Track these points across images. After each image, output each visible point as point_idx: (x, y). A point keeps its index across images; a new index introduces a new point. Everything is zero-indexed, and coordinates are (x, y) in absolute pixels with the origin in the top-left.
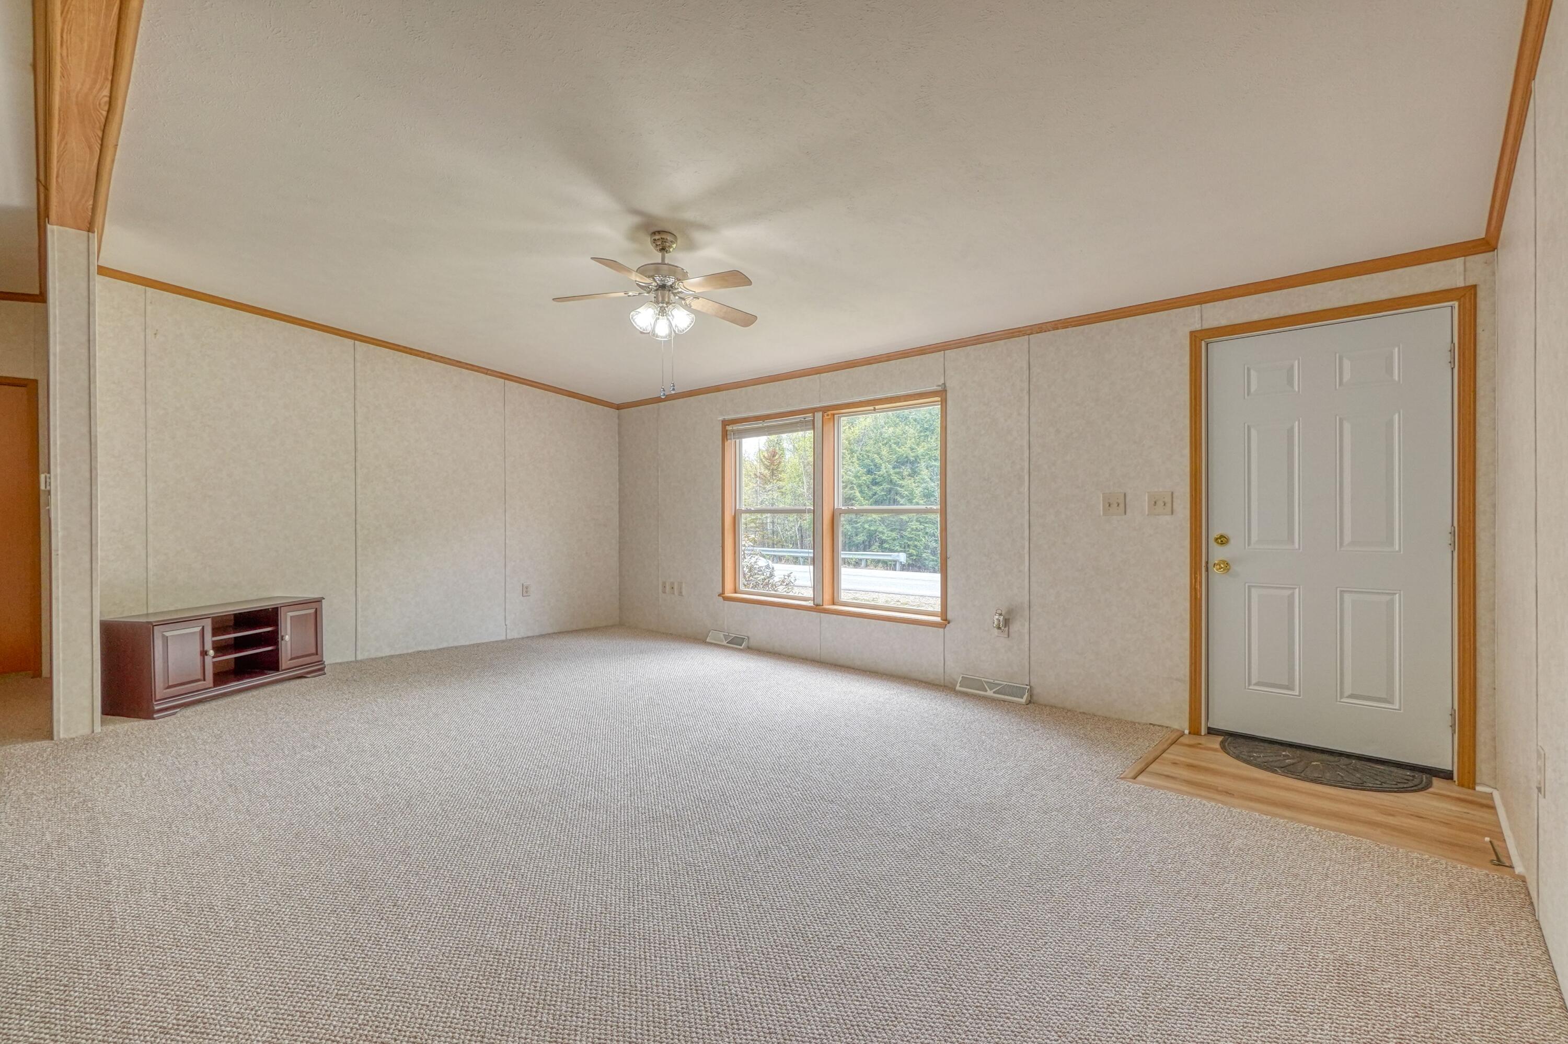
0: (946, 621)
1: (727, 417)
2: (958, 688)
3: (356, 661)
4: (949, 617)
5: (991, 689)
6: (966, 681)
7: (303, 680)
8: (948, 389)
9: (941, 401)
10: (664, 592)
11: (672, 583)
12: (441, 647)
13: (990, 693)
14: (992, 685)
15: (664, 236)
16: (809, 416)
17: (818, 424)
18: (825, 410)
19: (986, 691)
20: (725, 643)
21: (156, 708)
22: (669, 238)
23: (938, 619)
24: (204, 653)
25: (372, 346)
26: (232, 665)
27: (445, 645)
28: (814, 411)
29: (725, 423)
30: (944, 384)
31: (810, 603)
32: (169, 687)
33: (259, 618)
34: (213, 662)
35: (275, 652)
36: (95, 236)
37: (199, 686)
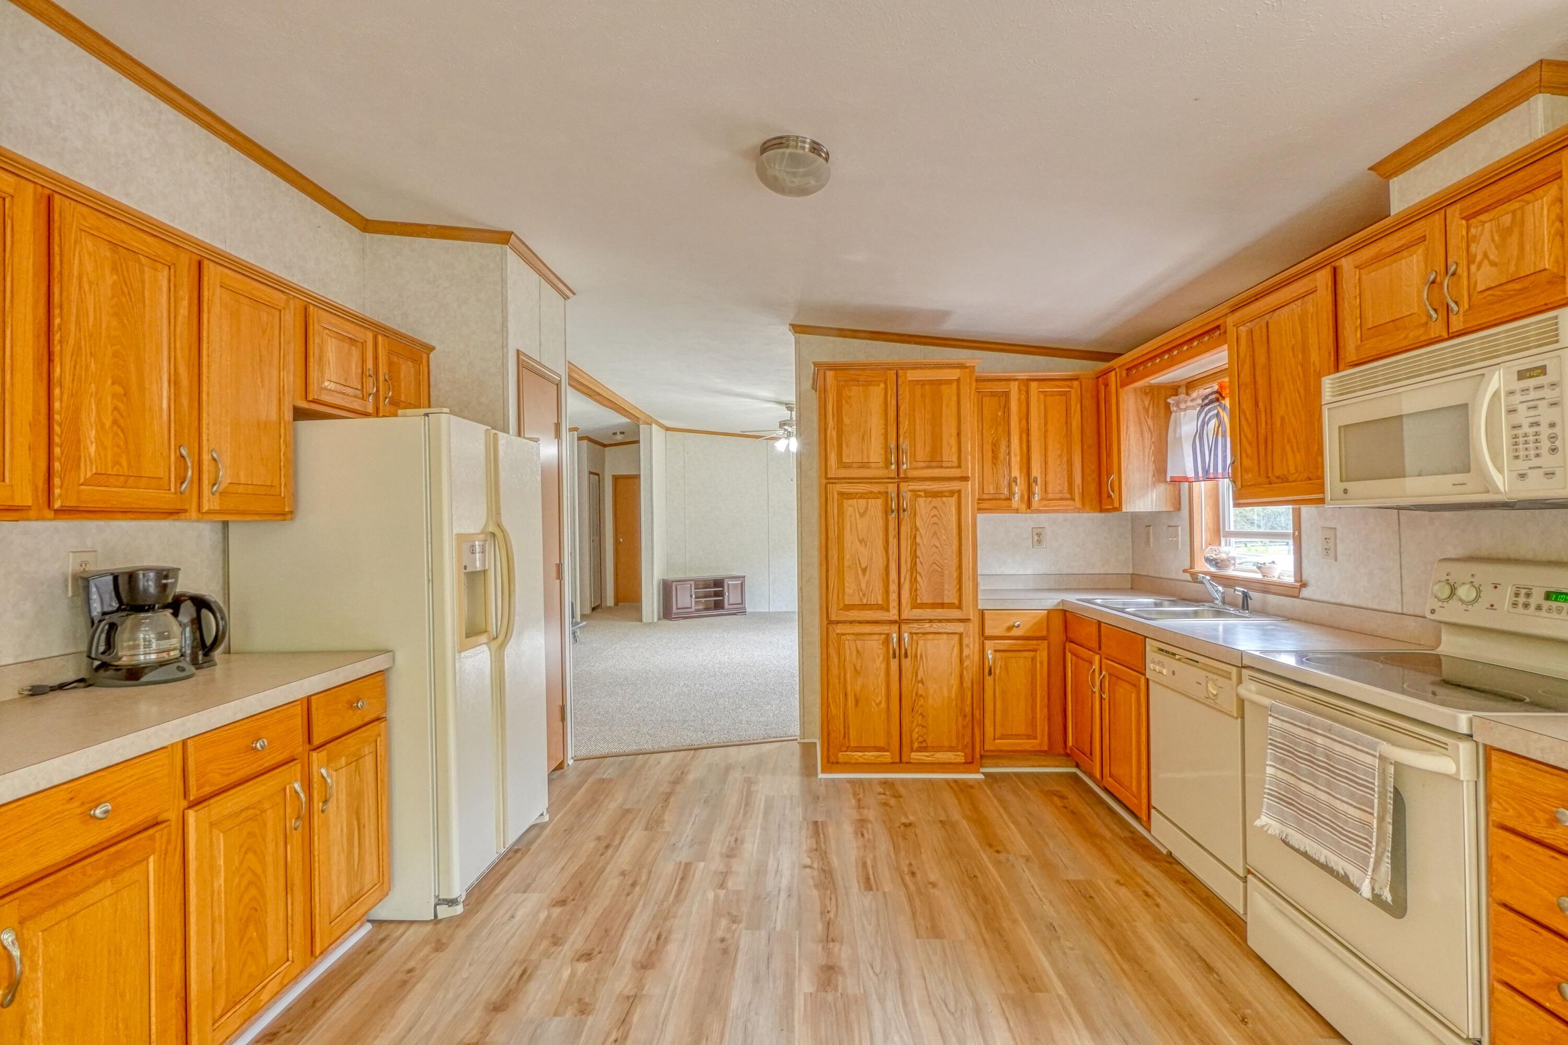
3: (769, 612)
7: (736, 616)
21: (673, 618)
24: (692, 597)
26: (712, 604)
32: (678, 609)
33: (718, 583)
34: (696, 602)
35: (722, 601)
36: (654, 425)
37: (690, 610)
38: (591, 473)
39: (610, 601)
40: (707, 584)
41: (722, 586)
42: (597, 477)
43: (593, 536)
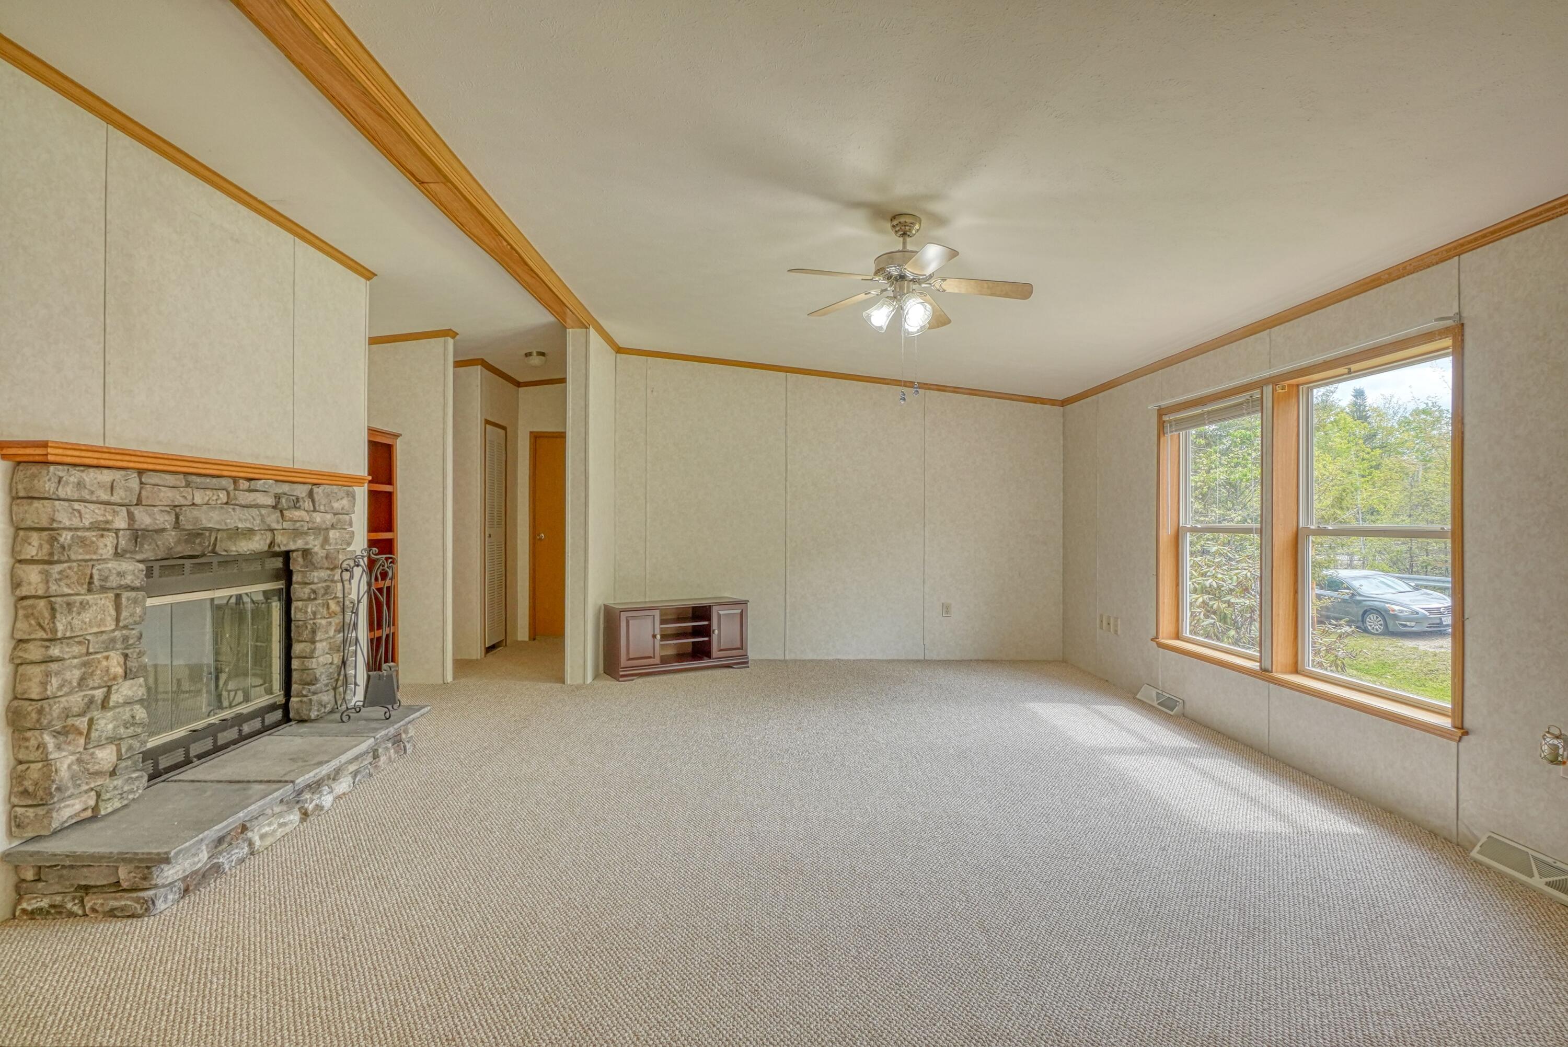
0: (1462, 731)
1: (1164, 403)
2: (1474, 854)
3: (785, 661)
4: (1467, 724)
5: (1542, 875)
6: (1494, 846)
7: (731, 670)
8: (1465, 322)
9: (1454, 346)
10: (1101, 628)
11: (1109, 618)
12: (859, 658)
13: (1538, 882)
14: (1546, 868)
15: (902, 220)
16: (1256, 394)
17: (1268, 403)
18: (1274, 381)
19: (1531, 875)
20: (1155, 704)
21: (621, 673)
22: (909, 220)
23: (1445, 722)
24: (654, 636)
25: (800, 376)
26: (690, 649)
27: (861, 657)
28: (1259, 384)
29: (1161, 412)
30: (1459, 314)
31: (1255, 665)
32: (630, 659)
33: (702, 613)
34: (661, 645)
35: (709, 643)
36: (592, 330)
37: (651, 661)
38: (487, 422)
39: (522, 632)
40: (682, 614)
41: (709, 618)
42: (502, 432)
43: (491, 526)
